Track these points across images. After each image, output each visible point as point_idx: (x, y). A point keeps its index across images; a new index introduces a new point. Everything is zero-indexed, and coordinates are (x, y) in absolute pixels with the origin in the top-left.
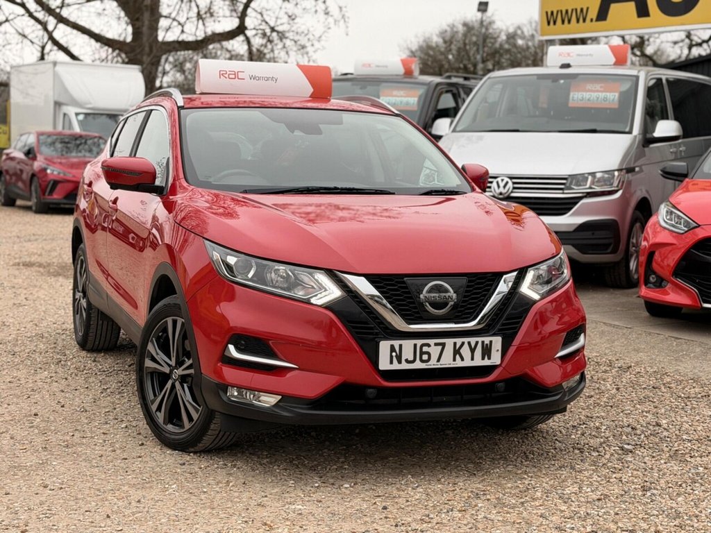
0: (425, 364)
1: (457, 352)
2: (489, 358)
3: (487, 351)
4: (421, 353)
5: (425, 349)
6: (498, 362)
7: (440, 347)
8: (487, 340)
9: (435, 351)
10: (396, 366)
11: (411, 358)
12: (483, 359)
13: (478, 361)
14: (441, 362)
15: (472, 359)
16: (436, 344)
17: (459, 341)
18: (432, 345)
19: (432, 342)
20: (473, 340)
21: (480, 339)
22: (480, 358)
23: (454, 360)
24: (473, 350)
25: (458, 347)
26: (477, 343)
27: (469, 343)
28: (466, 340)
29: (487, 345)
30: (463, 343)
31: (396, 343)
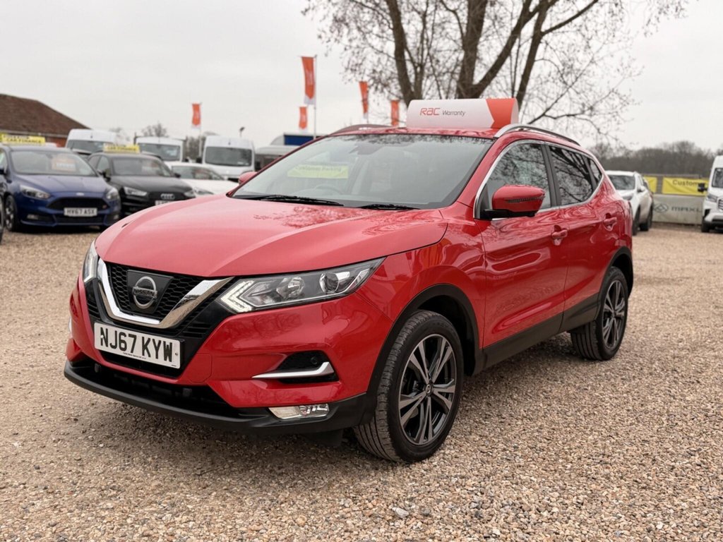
0: (123, 352)
1: (145, 347)
2: (170, 360)
3: (168, 353)
4: (120, 342)
5: (123, 338)
6: (178, 366)
7: (133, 339)
8: (168, 341)
9: (129, 341)
10: (104, 348)
11: (114, 344)
12: (165, 359)
13: (161, 361)
14: (134, 354)
15: (157, 357)
16: (130, 335)
17: (147, 336)
18: (127, 335)
19: (127, 332)
20: (157, 338)
21: (163, 339)
22: (163, 358)
23: (143, 354)
24: (157, 349)
25: (145, 342)
26: (160, 342)
27: (154, 340)
28: (152, 337)
29: (168, 346)
30: (149, 340)
31: (105, 327)
